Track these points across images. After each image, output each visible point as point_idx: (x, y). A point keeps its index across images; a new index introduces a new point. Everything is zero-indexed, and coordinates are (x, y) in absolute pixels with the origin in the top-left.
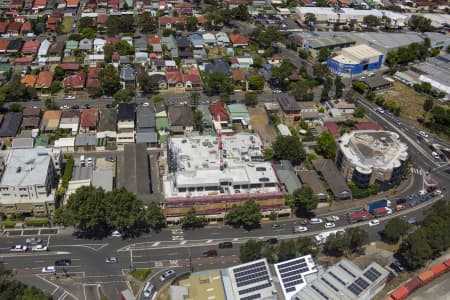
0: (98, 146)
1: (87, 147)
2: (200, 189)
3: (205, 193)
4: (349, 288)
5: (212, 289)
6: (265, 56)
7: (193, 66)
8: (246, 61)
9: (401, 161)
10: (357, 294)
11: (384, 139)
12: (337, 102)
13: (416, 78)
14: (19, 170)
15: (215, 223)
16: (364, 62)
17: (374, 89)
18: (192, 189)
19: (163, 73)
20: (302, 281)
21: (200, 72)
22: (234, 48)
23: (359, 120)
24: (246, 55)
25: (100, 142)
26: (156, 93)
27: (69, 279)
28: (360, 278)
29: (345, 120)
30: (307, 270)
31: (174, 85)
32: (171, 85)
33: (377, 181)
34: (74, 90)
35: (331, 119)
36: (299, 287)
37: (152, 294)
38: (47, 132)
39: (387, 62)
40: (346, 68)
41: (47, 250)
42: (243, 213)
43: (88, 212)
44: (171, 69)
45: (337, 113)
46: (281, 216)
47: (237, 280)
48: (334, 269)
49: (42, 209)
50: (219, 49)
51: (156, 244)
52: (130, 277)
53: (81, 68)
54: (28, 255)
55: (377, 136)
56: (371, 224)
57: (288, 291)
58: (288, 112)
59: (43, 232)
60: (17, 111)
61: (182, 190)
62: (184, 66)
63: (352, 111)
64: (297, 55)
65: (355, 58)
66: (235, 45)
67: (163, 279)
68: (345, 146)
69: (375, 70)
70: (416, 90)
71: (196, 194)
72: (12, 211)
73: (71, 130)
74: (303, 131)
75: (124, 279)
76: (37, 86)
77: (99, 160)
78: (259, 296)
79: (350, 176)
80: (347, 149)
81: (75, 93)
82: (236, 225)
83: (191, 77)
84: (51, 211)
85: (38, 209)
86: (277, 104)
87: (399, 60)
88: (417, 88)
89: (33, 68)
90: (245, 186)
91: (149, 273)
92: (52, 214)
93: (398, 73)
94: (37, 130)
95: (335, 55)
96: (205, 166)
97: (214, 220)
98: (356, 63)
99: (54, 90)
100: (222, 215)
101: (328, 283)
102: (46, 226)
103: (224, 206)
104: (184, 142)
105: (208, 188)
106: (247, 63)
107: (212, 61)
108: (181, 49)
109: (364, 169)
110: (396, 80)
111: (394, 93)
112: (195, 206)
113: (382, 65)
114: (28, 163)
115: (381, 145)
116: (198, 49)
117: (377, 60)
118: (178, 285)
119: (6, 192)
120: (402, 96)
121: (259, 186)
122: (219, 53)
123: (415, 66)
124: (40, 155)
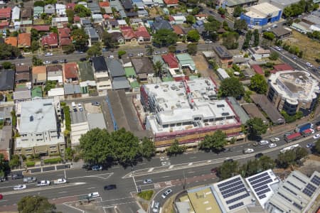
0: (84, 93)
1: (75, 95)
2: (179, 124)
3: (183, 128)
4: (304, 191)
5: (207, 202)
6: (193, 14)
7: (140, 24)
8: (180, 19)
9: (316, 93)
10: (310, 196)
11: (301, 77)
12: (257, 49)
13: (308, 28)
14: (32, 119)
15: (191, 149)
16: (268, 16)
17: (279, 37)
18: (173, 125)
19: (118, 31)
20: (269, 190)
21: (147, 28)
22: (168, 8)
23: (275, 62)
24: (178, 13)
25: (85, 90)
26: (117, 47)
27: (90, 204)
28: (309, 184)
29: (265, 63)
30: (271, 181)
31: (130, 40)
32: (127, 40)
33: (301, 109)
34: (50, 47)
35: (255, 63)
36: (268, 194)
37: (159, 209)
38: (39, 84)
39: (284, 16)
40: (256, 22)
41: (67, 182)
42: (214, 141)
43: (100, 150)
44: (123, 27)
45: (258, 57)
46: (238, 140)
47: (222, 193)
48: (290, 178)
49: (55, 149)
50: (157, 9)
51: (151, 170)
52: (138, 198)
53: (51, 29)
54: (52, 187)
55: (296, 75)
56: (315, 137)
57: (260, 198)
58: (224, 59)
59: (58, 168)
60: (9, 68)
61: (165, 126)
62: (133, 24)
63: (268, 55)
64: (216, 12)
65: (262, 13)
66: (169, 6)
67: (164, 197)
68: (275, 84)
69: (276, 22)
70: (309, 37)
71: (176, 129)
72: (31, 152)
73: (57, 81)
74: (237, 73)
75: (134, 199)
76: (19, 46)
77: (86, 105)
78: (242, 204)
79: (281, 106)
80: (277, 86)
81: (51, 50)
82: (207, 150)
83: (142, 34)
84: (62, 150)
85: (52, 150)
86: (213, 52)
87: (292, 14)
88: (310, 35)
89: (11, 31)
90: (211, 120)
91: (152, 193)
92: (63, 152)
93: (294, 24)
94: (30, 83)
95: (246, 11)
96: (179, 106)
97: (190, 147)
98: (263, 17)
99: (33, 48)
100: (196, 143)
101: (288, 189)
102: (60, 162)
103: (198, 136)
104: (157, 87)
105: (185, 124)
106: (182, 20)
107: (154, 19)
108: (127, 10)
109: (292, 101)
110: (293, 30)
111: (294, 40)
112: (177, 138)
113: (281, 18)
114: (38, 113)
115: (301, 82)
116: (140, 10)
117: (277, 15)
118: (180, 201)
119: (25, 138)
120: (300, 42)
121: (221, 119)
122: (158, 13)
123: (305, 18)
124: (45, 105)
